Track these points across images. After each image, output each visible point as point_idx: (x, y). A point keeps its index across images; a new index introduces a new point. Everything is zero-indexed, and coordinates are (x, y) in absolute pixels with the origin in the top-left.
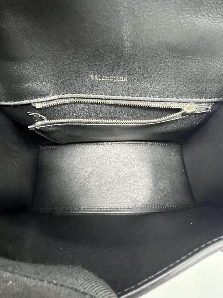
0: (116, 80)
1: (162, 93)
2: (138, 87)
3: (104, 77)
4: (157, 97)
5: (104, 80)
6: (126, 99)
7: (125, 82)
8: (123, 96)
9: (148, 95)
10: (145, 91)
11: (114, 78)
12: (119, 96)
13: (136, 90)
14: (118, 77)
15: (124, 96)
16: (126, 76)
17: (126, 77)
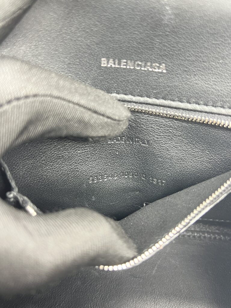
0: (146, 69)
1: (228, 100)
2: (185, 84)
3: (125, 62)
4: (220, 107)
5: (125, 67)
6: (161, 104)
7: (162, 73)
8: (156, 98)
9: (202, 101)
10: (196, 93)
11: (143, 64)
12: (149, 97)
13: (179, 89)
14: (149, 64)
15: (158, 99)
16: (163, 63)
17: (164, 65)
